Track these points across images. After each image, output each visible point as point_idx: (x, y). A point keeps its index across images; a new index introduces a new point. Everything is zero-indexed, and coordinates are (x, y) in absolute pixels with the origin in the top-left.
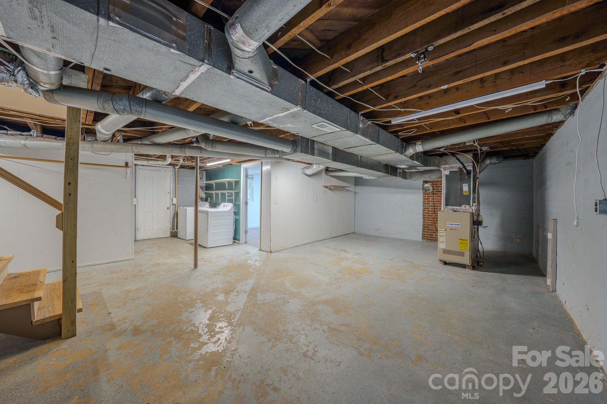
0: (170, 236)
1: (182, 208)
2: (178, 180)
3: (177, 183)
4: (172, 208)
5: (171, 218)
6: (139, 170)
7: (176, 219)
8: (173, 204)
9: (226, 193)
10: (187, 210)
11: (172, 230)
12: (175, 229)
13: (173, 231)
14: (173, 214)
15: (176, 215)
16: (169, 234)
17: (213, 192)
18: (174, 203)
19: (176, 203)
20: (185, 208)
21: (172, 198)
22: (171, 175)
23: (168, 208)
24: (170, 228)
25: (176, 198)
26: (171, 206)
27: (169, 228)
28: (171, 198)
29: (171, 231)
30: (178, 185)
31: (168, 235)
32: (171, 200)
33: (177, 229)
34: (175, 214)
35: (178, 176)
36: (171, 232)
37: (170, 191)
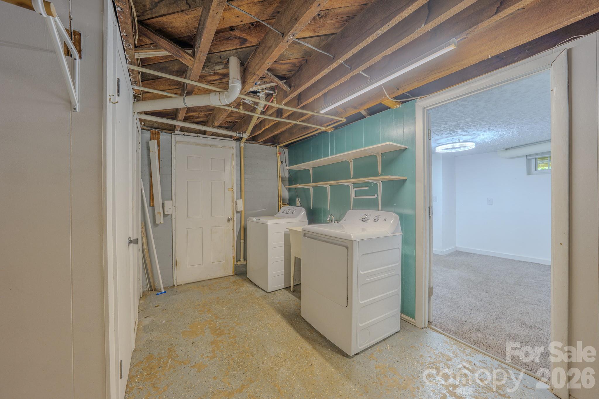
0: (234, 274)
1: (254, 219)
2: (244, 164)
3: (244, 171)
4: (235, 219)
5: (234, 238)
6: (177, 145)
7: (242, 241)
8: (237, 212)
9: (351, 186)
10: (269, 226)
11: (237, 261)
12: (242, 260)
13: (238, 263)
14: (238, 231)
15: (243, 232)
16: (232, 269)
17: (310, 187)
18: (238, 210)
19: (242, 209)
20: (263, 220)
21: (235, 200)
22: (233, 155)
23: (229, 220)
24: (234, 258)
25: (242, 200)
26: (233, 216)
27: (232, 258)
28: (233, 199)
29: (235, 263)
30: (244, 174)
31: (230, 271)
32: (234, 203)
33: (245, 259)
34: (240, 230)
35: (244, 157)
36: (235, 266)
37: (233, 187)
